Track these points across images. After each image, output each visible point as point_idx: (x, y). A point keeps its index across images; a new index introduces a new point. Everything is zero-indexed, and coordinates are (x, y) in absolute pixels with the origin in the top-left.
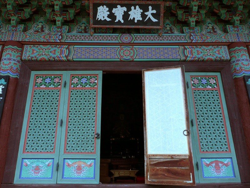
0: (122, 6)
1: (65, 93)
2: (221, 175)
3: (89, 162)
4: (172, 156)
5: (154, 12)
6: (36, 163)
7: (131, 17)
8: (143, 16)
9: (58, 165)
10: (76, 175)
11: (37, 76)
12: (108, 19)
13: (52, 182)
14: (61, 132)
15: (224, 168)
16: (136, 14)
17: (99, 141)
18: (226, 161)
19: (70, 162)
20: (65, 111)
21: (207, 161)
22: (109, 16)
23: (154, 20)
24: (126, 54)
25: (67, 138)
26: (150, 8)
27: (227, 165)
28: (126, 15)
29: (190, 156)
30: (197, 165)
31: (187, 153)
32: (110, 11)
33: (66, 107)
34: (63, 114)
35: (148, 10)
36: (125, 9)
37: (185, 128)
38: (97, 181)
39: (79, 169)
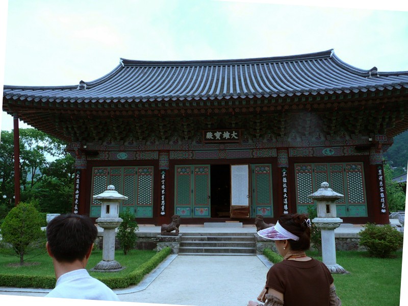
0: (219, 132)
1: (192, 176)
2: (265, 214)
3: (206, 209)
4: (242, 206)
5: (236, 134)
6: (182, 209)
7: (224, 137)
8: (230, 136)
9: (192, 210)
10: (200, 214)
11: (178, 168)
12: (212, 138)
13: (191, 217)
14: (192, 196)
15: (267, 212)
16: (226, 135)
17: (210, 199)
18: (268, 208)
19: (197, 209)
20: (193, 186)
21: (259, 208)
22: (212, 137)
23: (236, 138)
24: (222, 155)
25: (195, 198)
26: (234, 132)
27: (268, 210)
28: (221, 136)
29: (249, 207)
30: (254, 210)
31: (248, 205)
32: (213, 134)
33: (194, 184)
34: (192, 187)
35: (233, 133)
36: (221, 133)
37: (248, 194)
38: (210, 217)
39: (202, 211)
